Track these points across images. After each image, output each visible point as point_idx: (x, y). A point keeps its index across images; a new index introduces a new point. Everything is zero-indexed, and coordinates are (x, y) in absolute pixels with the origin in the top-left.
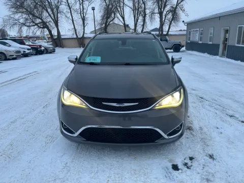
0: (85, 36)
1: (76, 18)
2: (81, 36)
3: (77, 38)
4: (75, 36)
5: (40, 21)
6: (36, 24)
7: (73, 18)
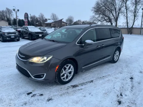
0: (134, 27)
1: (130, 16)
2: (131, 27)
3: (128, 28)
4: (126, 27)
5: (107, 18)
6: (105, 20)
7: (128, 15)
